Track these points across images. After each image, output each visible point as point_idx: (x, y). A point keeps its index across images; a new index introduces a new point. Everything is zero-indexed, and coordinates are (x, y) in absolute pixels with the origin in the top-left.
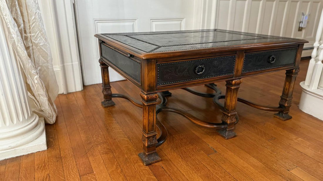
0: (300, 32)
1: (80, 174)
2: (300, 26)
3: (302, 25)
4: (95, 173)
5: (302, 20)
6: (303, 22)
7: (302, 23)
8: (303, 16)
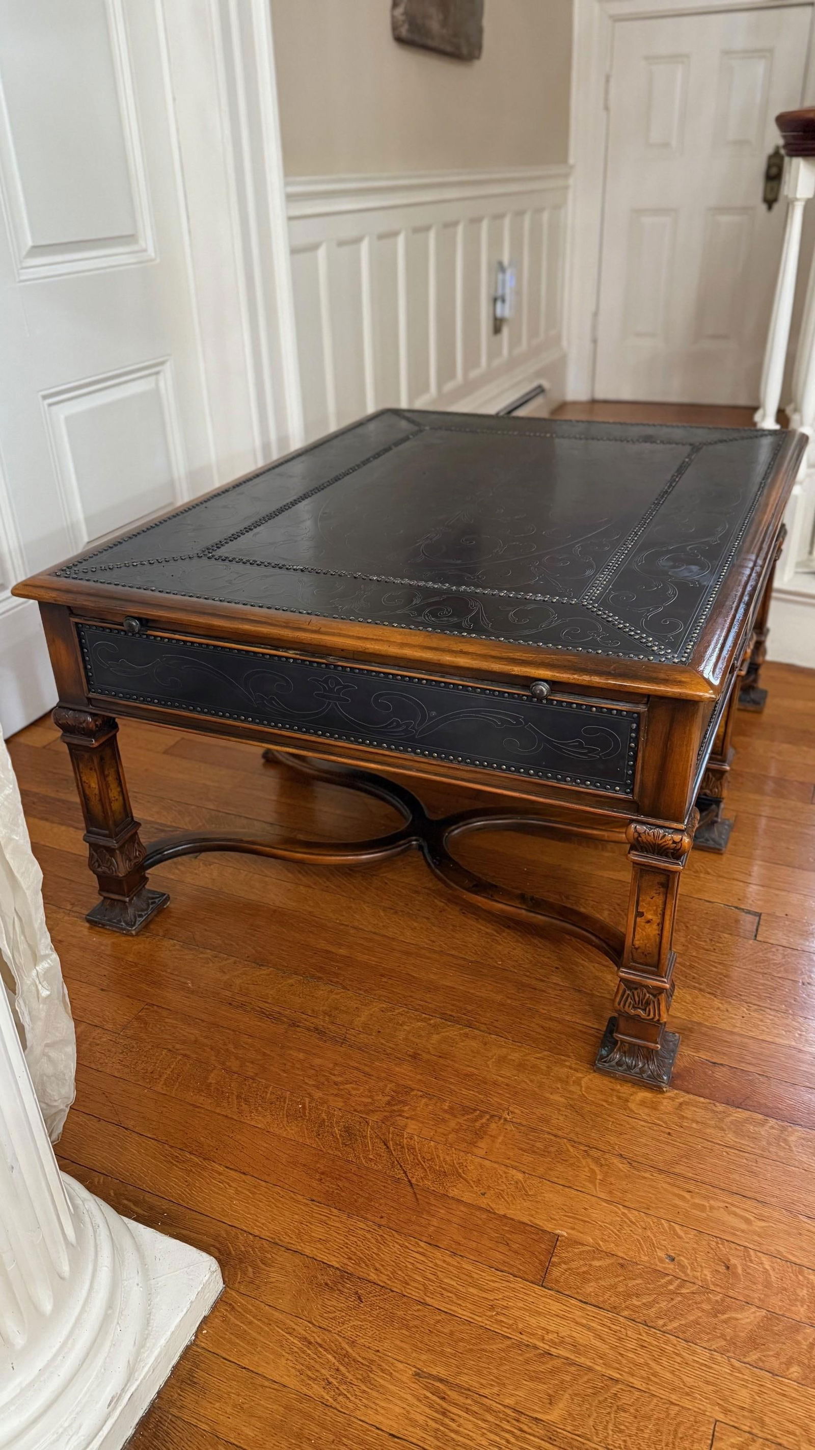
0: (498, 336)
1: (531, 1278)
2: (499, 313)
3: (503, 309)
4: (565, 1234)
5: (500, 293)
6: (508, 298)
7: (503, 301)
8: (500, 276)
